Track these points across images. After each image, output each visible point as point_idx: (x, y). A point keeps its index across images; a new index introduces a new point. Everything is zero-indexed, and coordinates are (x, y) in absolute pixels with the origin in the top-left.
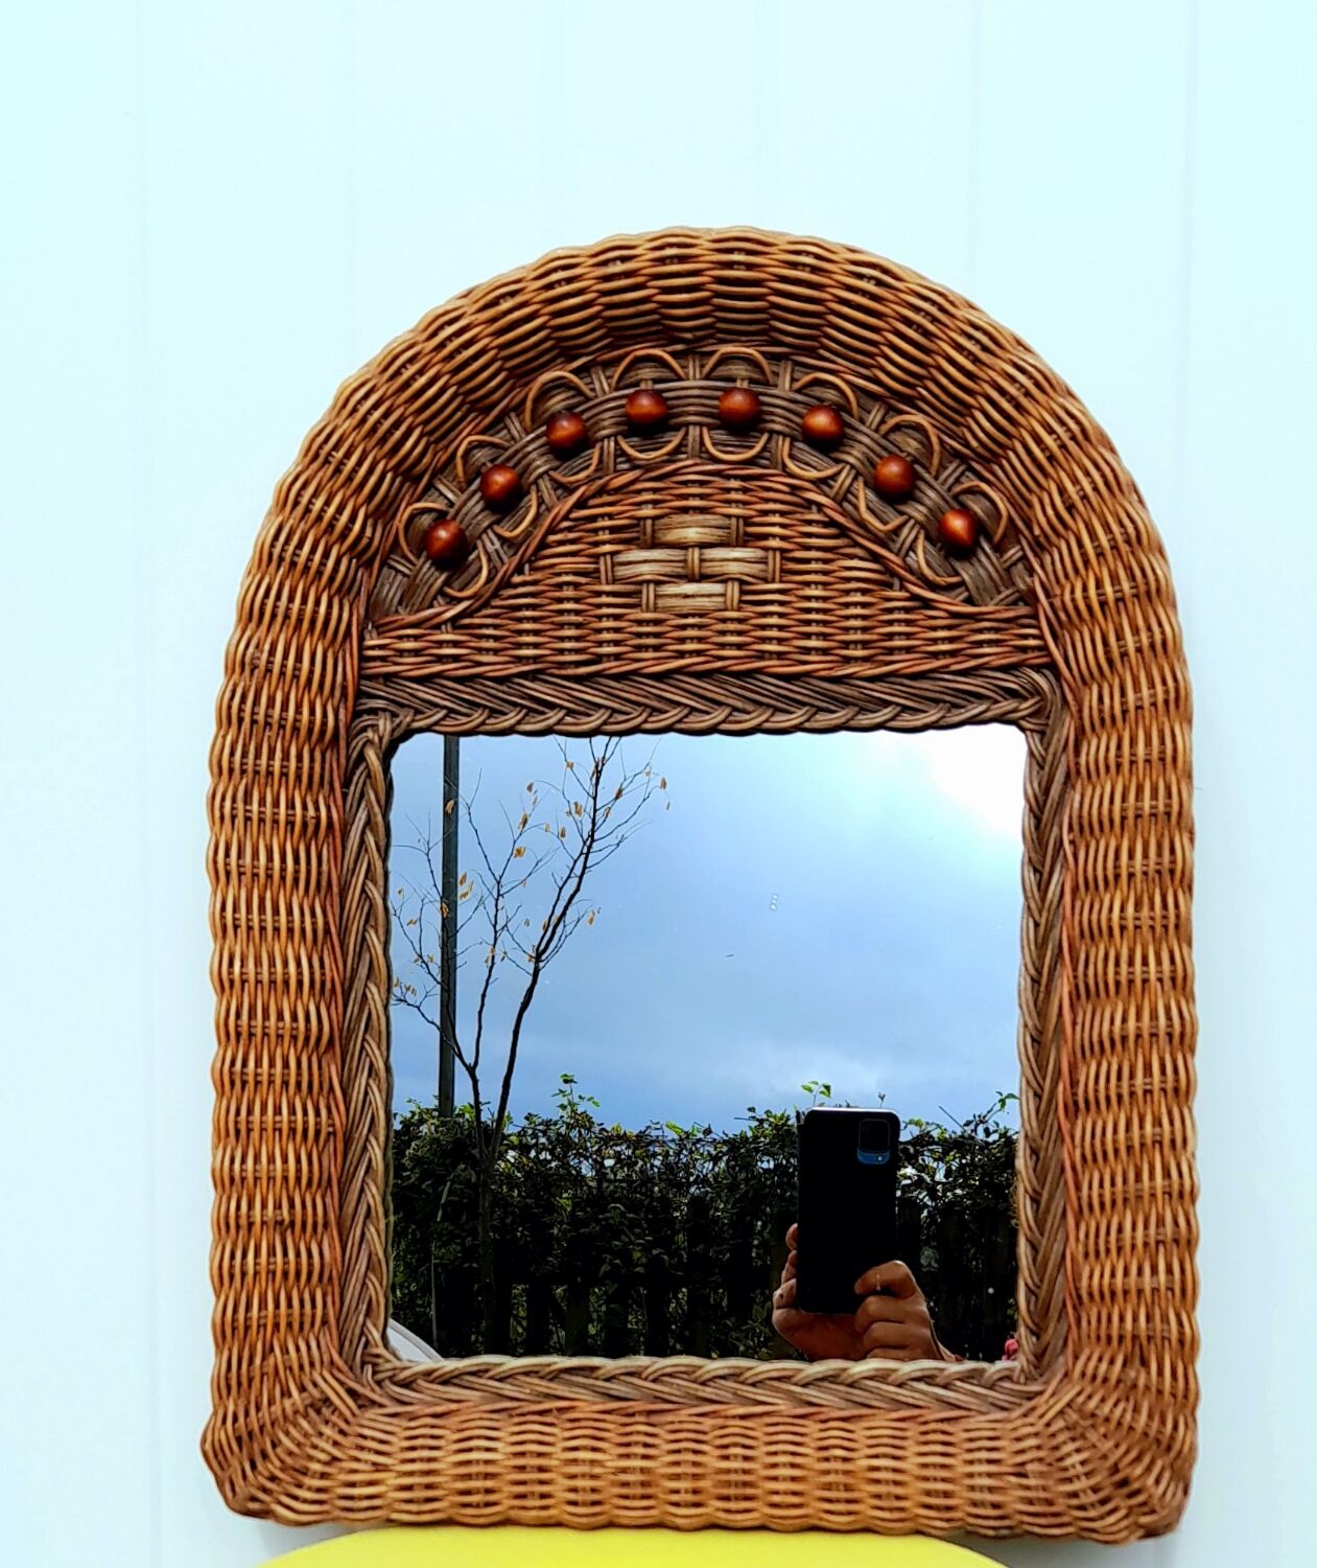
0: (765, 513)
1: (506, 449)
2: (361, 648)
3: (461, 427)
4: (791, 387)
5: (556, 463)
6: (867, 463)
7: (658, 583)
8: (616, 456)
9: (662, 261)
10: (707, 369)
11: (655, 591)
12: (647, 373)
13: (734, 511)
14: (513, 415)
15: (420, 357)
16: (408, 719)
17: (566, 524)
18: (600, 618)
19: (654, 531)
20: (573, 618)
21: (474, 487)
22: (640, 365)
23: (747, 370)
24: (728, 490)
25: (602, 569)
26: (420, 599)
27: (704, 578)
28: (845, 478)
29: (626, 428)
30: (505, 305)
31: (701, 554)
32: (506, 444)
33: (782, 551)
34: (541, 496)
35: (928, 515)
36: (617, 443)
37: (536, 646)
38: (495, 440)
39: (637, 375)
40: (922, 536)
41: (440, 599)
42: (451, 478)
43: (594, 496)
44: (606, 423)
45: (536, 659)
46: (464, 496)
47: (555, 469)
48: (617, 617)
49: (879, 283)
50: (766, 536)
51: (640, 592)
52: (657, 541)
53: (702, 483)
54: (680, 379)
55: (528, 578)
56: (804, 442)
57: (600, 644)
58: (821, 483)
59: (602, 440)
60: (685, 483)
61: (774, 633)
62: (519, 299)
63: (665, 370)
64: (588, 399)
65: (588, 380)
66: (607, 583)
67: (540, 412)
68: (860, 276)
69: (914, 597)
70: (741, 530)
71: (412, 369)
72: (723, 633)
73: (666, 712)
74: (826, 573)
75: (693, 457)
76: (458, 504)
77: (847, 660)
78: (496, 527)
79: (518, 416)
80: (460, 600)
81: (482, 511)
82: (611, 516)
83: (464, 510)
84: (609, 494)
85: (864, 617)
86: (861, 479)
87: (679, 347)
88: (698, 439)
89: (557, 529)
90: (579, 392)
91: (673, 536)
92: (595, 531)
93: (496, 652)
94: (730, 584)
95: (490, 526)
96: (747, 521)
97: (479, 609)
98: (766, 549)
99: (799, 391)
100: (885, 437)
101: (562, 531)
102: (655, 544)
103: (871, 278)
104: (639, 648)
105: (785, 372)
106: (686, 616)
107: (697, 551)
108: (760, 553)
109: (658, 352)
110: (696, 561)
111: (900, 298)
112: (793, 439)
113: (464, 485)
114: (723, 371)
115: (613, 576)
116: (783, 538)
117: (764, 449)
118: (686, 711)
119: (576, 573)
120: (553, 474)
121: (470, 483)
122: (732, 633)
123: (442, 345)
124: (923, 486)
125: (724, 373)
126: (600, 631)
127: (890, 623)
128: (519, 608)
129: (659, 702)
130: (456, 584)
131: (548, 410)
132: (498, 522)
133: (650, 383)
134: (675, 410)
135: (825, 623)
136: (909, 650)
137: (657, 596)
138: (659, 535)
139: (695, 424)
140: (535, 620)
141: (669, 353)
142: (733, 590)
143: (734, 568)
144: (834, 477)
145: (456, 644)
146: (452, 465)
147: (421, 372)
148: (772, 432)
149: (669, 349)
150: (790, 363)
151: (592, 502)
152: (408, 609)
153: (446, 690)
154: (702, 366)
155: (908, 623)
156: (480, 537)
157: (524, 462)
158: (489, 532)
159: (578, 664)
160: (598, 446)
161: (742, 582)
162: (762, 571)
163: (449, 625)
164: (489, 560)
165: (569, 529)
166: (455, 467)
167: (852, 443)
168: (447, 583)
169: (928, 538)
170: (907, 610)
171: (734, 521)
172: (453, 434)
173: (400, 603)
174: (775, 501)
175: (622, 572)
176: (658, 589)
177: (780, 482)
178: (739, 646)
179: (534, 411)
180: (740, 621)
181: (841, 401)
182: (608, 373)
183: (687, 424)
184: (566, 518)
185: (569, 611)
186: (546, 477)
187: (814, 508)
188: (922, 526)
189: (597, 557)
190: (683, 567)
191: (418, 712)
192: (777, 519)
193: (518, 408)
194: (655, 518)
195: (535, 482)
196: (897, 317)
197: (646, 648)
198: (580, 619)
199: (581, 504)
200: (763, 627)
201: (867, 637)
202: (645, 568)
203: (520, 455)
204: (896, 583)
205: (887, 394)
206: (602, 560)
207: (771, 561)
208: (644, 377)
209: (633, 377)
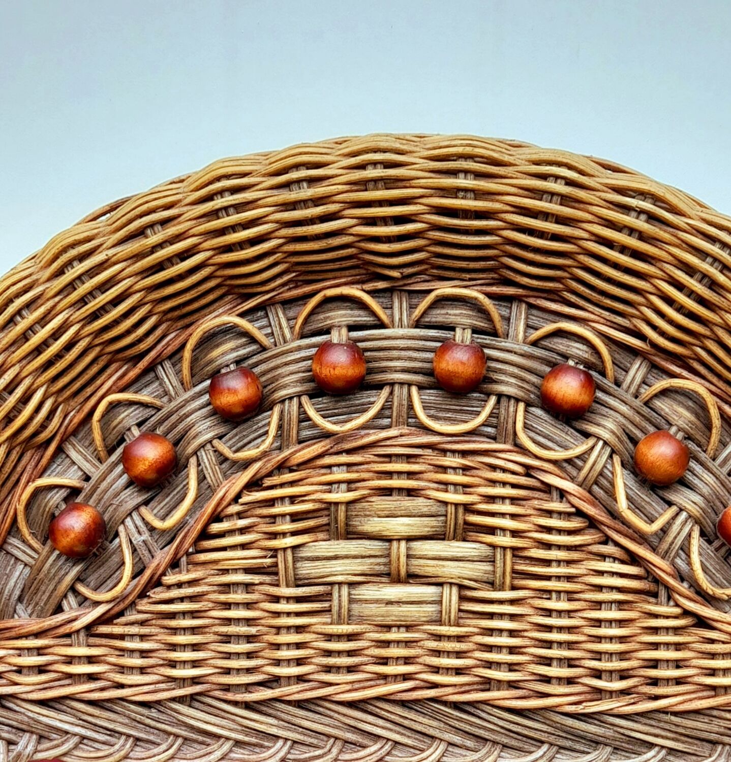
0: (491, 499)
1: (158, 409)
3: (99, 382)
4: (525, 337)
5: (221, 430)
6: (625, 438)
7: (351, 585)
8: (300, 421)
9: (364, 184)
10: (417, 312)
11: (349, 594)
12: (341, 316)
13: (451, 497)
14: (167, 364)
15: (40, 301)
16: (30, 748)
17: (235, 509)
18: (278, 629)
19: (347, 517)
20: (243, 629)
21: (114, 457)
22: (330, 305)
23: (469, 316)
24: (444, 469)
25: (281, 566)
26: (45, 597)
27: (412, 578)
28: (598, 457)
29: (312, 385)
30: (154, 239)
31: (408, 549)
32: (158, 402)
33: (514, 549)
34: (202, 470)
35: (703, 505)
36: (300, 405)
37: (195, 664)
38: (144, 396)
39: (326, 318)
40: (696, 534)
41: (71, 598)
42: (87, 444)
43: (270, 474)
44: (287, 380)
45: (195, 681)
46: (103, 467)
47: (220, 437)
48: (299, 629)
49: (652, 218)
50: (492, 530)
51: (330, 594)
52: (351, 529)
53: (409, 458)
54: (382, 325)
55: (184, 577)
56: (543, 408)
57: (278, 662)
58: (566, 466)
59: (283, 402)
60: (390, 457)
61: (504, 657)
62: (172, 230)
63: (361, 313)
64: (264, 349)
65: (264, 322)
66: (288, 586)
67: (202, 362)
68: (626, 209)
69: (686, 613)
70: (461, 521)
71: (32, 317)
72: (437, 653)
73: (364, 747)
74: (570, 578)
75: (398, 424)
76: (95, 476)
77: (599, 693)
78: (143, 510)
79: (174, 365)
80: (97, 603)
81: (127, 487)
82: (293, 499)
83: (104, 485)
84: (291, 471)
85: (622, 639)
86: (617, 459)
87: (381, 285)
88: (405, 403)
89: (223, 514)
90: (253, 340)
91: (373, 525)
92: (273, 518)
93: (142, 670)
94: (446, 589)
95: (137, 508)
96: (468, 508)
97: (121, 614)
98: (493, 546)
99: (535, 344)
100: (646, 404)
101: (230, 516)
102: (351, 534)
103: (641, 212)
104: (328, 669)
105: (518, 319)
106: (388, 628)
107: (403, 544)
108: (484, 550)
109: (354, 291)
110: (403, 559)
111: (679, 239)
112: (528, 404)
113: (103, 454)
114: (439, 316)
115: (295, 575)
116: (515, 533)
117: (491, 415)
118: (388, 747)
119: (248, 571)
120: (220, 445)
121: (110, 451)
122: (449, 654)
123: (71, 286)
124: (698, 468)
125: (440, 319)
126: (278, 646)
127: (656, 646)
128: (172, 615)
129: (354, 733)
130: (93, 579)
131: (211, 361)
132: (146, 503)
133: (344, 331)
134: (377, 365)
135: (570, 645)
136: (679, 681)
137: (351, 601)
138: (355, 522)
139: (402, 384)
140: (193, 630)
141: (368, 292)
142: (451, 596)
143: (451, 570)
144: (583, 457)
145: (91, 660)
146: (86, 428)
147: (43, 321)
148: (500, 396)
149: (369, 286)
150: (524, 306)
151: (268, 482)
152: (29, 611)
153: (79, 714)
154: (412, 307)
155: (678, 646)
156: (123, 522)
157: (181, 426)
158: (135, 515)
159: (248, 687)
160: (277, 409)
161: (461, 587)
162: (486, 572)
163: (82, 634)
164: (134, 550)
165: (240, 515)
166: (91, 429)
167: (605, 410)
168: (79, 579)
169: (703, 534)
170: (676, 630)
171: (451, 509)
172: (89, 390)
173: (20, 599)
174: (504, 484)
175: (307, 569)
176: (353, 592)
177: (511, 459)
178: (459, 671)
179: (194, 361)
180: (459, 638)
181: (593, 359)
182: (291, 314)
183: (392, 384)
184: (236, 499)
185: (238, 621)
186: (209, 446)
187: (555, 494)
188: (697, 521)
189: (275, 551)
190: (385, 565)
191: (41, 737)
192: (507, 508)
193: (175, 355)
194: (349, 503)
195: (195, 453)
196: (675, 262)
197: (337, 669)
198: (253, 630)
199: (254, 484)
200: (490, 648)
201: (624, 665)
202: (337, 566)
203: (174, 418)
204: (663, 594)
205: (653, 351)
206: (280, 555)
207: (499, 563)
208: (336, 321)
209: (323, 319)
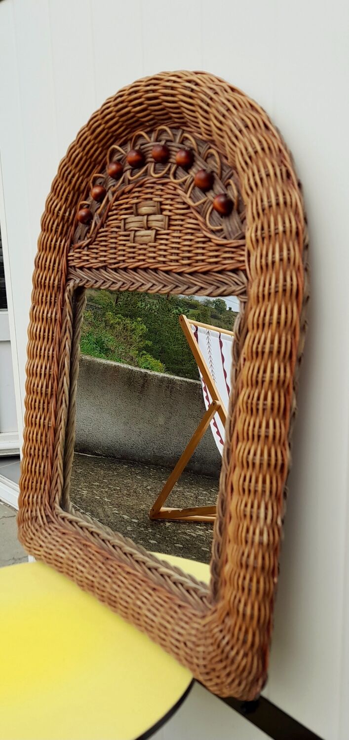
0: (166, 199)
1: (104, 178)
2: (67, 256)
3: (93, 171)
4: (179, 141)
5: (115, 182)
7: (135, 231)
10: (155, 137)
12: (141, 141)
13: (158, 199)
17: (113, 207)
18: (120, 245)
19: (137, 209)
20: (114, 245)
23: (167, 136)
24: (157, 190)
27: (147, 228)
33: (169, 216)
43: (120, 196)
47: (114, 185)
48: (124, 245)
50: (165, 210)
51: (131, 234)
53: (150, 187)
54: (148, 143)
55: (104, 229)
57: (120, 256)
58: (182, 185)
59: (125, 172)
60: (147, 188)
61: (163, 253)
65: (126, 147)
66: (123, 231)
69: (205, 236)
70: (159, 207)
72: (150, 252)
74: (181, 225)
77: (183, 265)
82: (125, 203)
84: (125, 194)
90: (121, 153)
91: (141, 211)
92: (121, 210)
94: (153, 231)
96: (161, 203)
97: (93, 242)
98: (165, 215)
99: (181, 143)
100: (205, 161)
101: (112, 210)
102: (137, 214)
104: (129, 258)
105: (179, 135)
106: (142, 244)
107: (146, 217)
108: (163, 217)
110: (146, 221)
115: (125, 228)
116: (170, 211)
117: (169, 170)
119: (116, 227)
124: (216, 183)
128: (102, 241)
134: (146, 157)
135: (178, 248)
136: (202, 261)
137: (135, 236)
141: (145, 132)
143: (155, 225)
144: (185, 181)
148: (171, 163)
150: (181, 130)
155: (203, 248)
159: (114, 264)
161: (157, 231)
162: (162, 225)
163: (86, 248)
167: (195, 164)
168: (88, 232)
171: (158, 204)
174: (169, 194)
175: (127, 226)
177: (171, 185)
180: (155, 247)
181: (192, 146)
183: (149, 162)
184: (113, 204)
186: (111, 188)
188: (212, 203)
189: (121, 220)
190: (143, 224)
192: (169, 202)
194: (137, 204)
195: (108, 191)
199: (117, 199)
200: (161, 250)
201: (190, 255)
202: (133, 224)
207: (166, 221)
208: (139, 143)
